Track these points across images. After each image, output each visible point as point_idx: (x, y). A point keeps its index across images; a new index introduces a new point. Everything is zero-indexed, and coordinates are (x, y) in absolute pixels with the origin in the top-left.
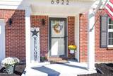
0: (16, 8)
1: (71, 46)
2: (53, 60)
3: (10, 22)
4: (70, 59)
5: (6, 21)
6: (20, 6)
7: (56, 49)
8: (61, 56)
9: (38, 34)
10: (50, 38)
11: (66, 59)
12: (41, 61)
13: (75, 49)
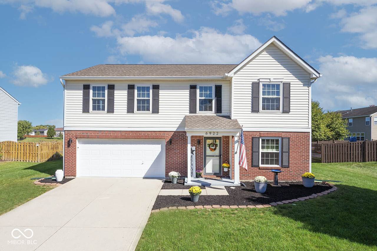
0: (175, 130)
1: (224, 165)
2: (208, 177)
3: (170, 142)
4: (224, 177)
5: (167, 141)
6: (178, 128)
7: (210, 167)
8: (215, 174)
9: (194, 152)
10: (205, 156)
11: (221, 177)
12: (197, 177)
13: (229, 168)
